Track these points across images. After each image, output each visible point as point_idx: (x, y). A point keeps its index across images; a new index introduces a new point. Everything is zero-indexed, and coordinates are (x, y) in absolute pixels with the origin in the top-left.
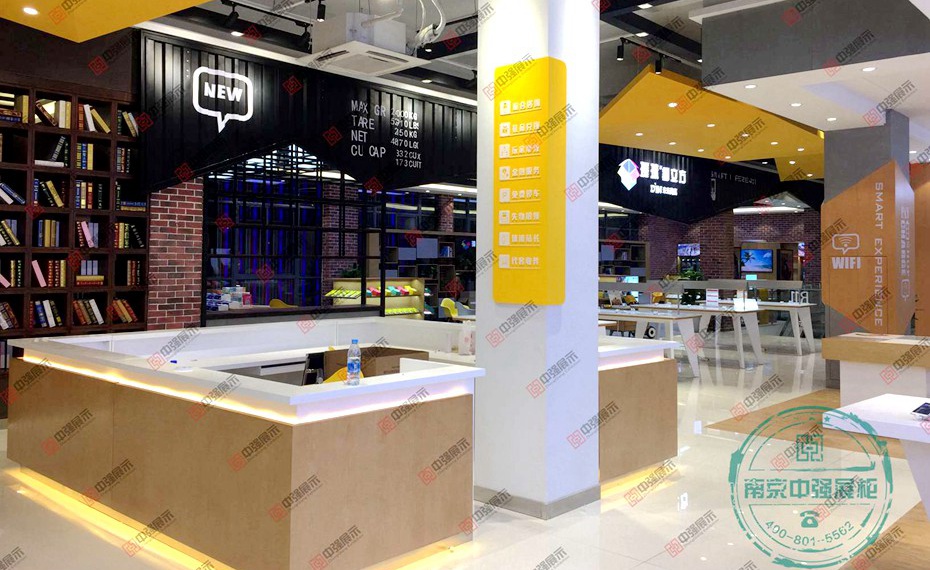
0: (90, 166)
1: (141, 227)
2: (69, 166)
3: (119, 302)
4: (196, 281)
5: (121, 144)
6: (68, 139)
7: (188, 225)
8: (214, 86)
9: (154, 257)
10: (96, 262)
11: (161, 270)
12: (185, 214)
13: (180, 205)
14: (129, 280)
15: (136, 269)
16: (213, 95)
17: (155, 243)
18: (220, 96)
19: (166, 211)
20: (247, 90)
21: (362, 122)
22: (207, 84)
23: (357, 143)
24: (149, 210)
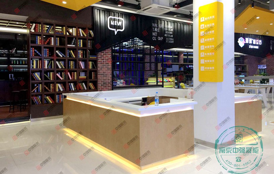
0: (82, 46)
1: (95, 62)
2: (76, 46)
3: (90, 84)
4: (110, 78)
5: (89, 39)
6: (76, 39)
7: (108, 62)
8: (113, 21)
9: (99, 71)
10: (84, 73)
11: (101, 74)
12: (107, 59)
13: (106, 56)
14: (93, 77)
15: (94, 74)
16: (113, 24)
17: (99, 67)
18: (115, 24)
19: (102, 58)
20: (122, 22)
21: (156, 30)
22: (111, 21)
23: (154, 36)
24: (97, 58)
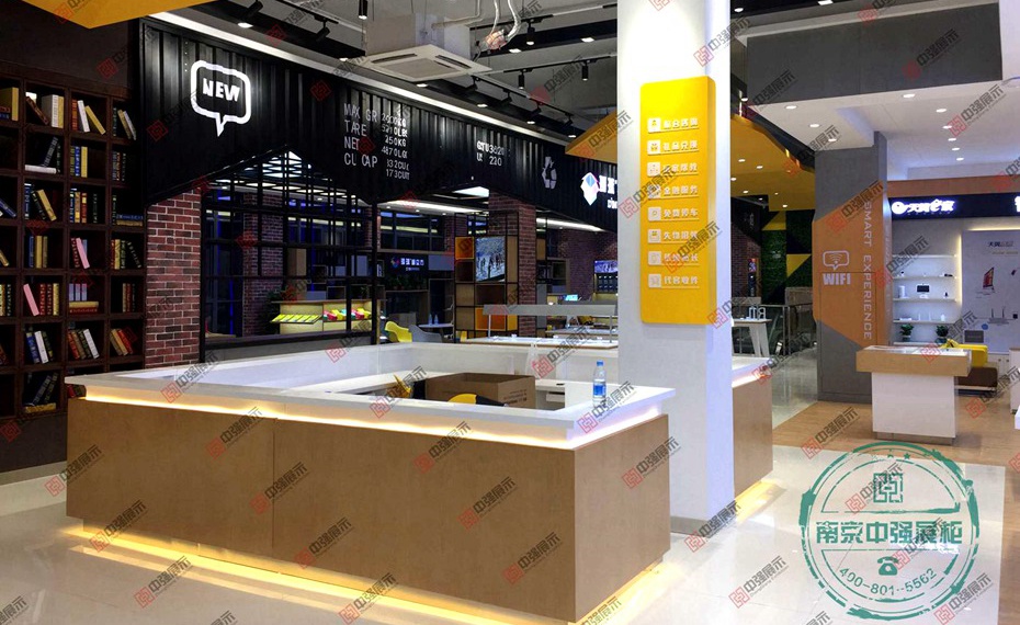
0: (84, 173)
1: (137, 243)
2: (62, 172)
3: (114, 332)
4: (195, 307)
5: (116, 148)
6: (61, 141)
7: (186, 242)
8: (211, 83)
9: (152, 279)
10: (85, 286)
11: (159, 293)
12: (183, 230)
13: (179, 219)
14: (124, 306)
15: (131, 293)
16: (211, 94)
17: (152, 263)
18: (218, 95)
19: (163, 226)
20: (244, 88)
21: (355, 127)
22: (205, 80)
23: (350, 151)
24: (146, 225)
